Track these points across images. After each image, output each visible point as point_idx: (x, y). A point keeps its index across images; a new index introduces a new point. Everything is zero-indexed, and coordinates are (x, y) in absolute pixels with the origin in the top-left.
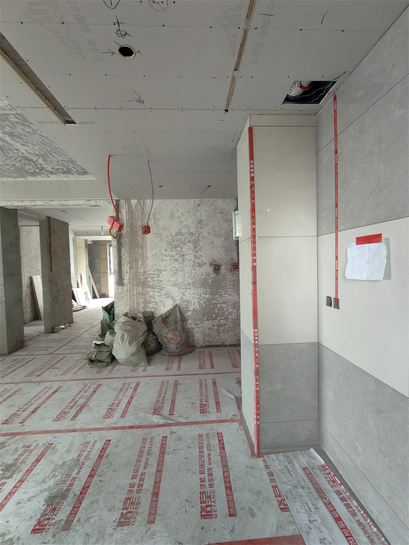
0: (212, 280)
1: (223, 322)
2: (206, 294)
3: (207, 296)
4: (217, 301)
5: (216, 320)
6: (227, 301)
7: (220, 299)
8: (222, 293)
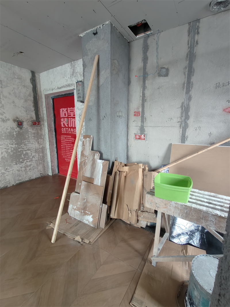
0: (17, 134)
2: (13, 144)
3: (14, 146)
4: (23, 149)
5: (23, 163)
6: (30, 148)
7: (25, 147)
8: (26, 143)
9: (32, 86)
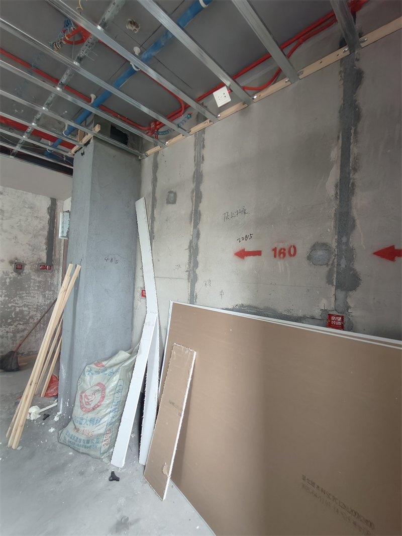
0: (11, 281)
1: (21, 327)
5: (12, 325)
6: (29, 304)
7: (20, 302)
8: (23, 295)
9: (48, 217)
